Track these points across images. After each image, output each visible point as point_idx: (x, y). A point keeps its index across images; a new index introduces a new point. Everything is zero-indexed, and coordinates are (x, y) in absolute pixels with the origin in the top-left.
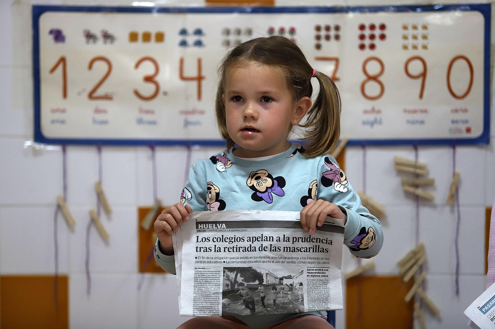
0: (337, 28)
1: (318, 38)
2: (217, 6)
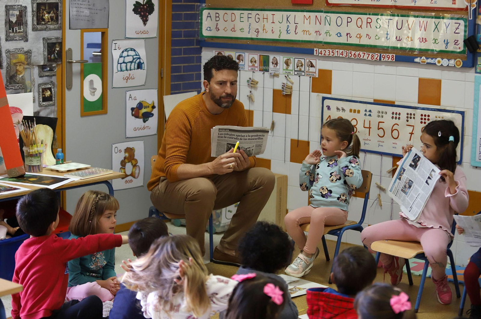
0: (414, 115)
1: (408, 117)
2: (377, 103)
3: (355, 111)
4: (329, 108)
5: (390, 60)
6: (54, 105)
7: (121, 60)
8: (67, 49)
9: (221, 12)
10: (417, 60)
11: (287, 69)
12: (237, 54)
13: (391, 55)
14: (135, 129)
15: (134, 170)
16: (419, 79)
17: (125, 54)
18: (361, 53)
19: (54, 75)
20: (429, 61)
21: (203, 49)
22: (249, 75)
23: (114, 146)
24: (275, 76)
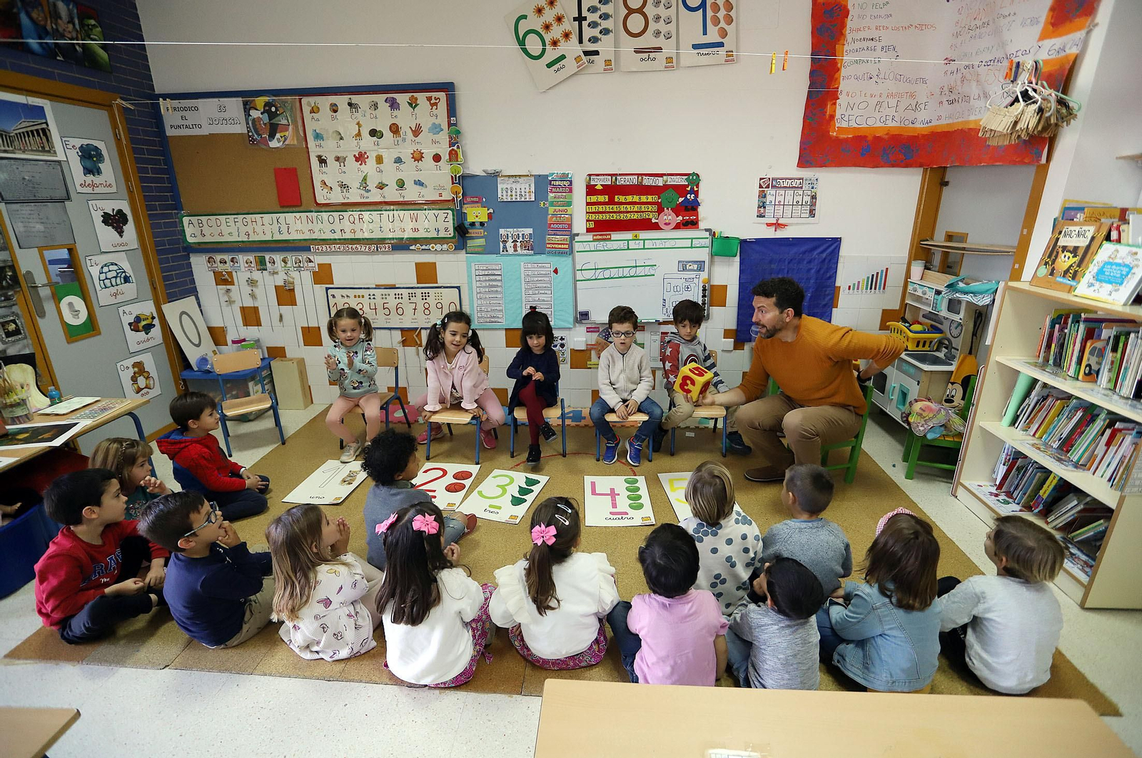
0: (415, 293)
1: (409, 296)
2: (378, 287)
3: (359, 296)
4: (334, 296)
5: (387, 249)
6: (25, 338)
7: (103, 277)
8: (23, 271)
9: (204, 219)
10: (411, 248)
11: (285, 266)
12: (230, 257)
13: (387, 246)
14: (139, 343)
15: (148, 382)
16: (416, 263)
17: (105, 269)
18: (358, 246)
19: (14, 305)
20: (424, 247)
21: (191, 255)
22: (248, 275)
23: (119, 365)
24: (275, 273)
